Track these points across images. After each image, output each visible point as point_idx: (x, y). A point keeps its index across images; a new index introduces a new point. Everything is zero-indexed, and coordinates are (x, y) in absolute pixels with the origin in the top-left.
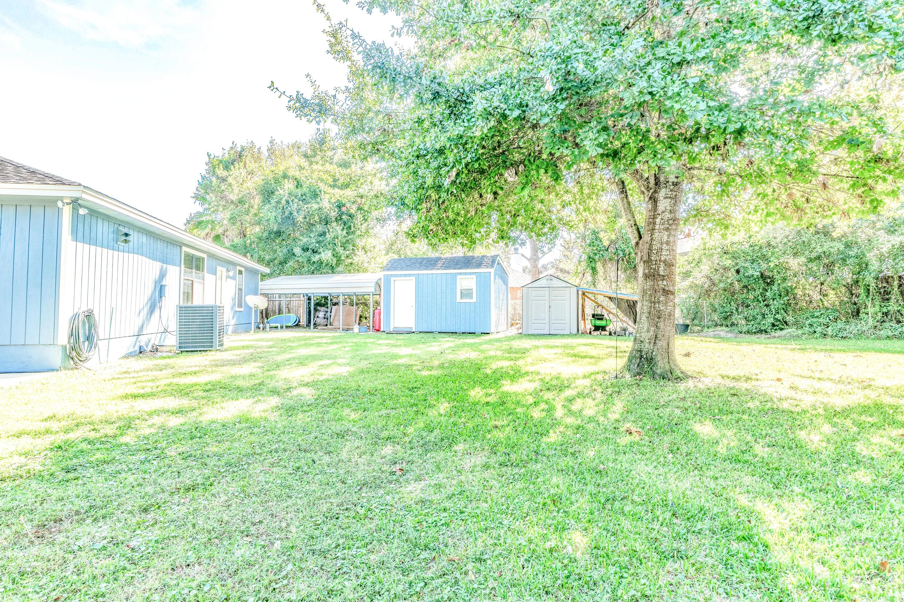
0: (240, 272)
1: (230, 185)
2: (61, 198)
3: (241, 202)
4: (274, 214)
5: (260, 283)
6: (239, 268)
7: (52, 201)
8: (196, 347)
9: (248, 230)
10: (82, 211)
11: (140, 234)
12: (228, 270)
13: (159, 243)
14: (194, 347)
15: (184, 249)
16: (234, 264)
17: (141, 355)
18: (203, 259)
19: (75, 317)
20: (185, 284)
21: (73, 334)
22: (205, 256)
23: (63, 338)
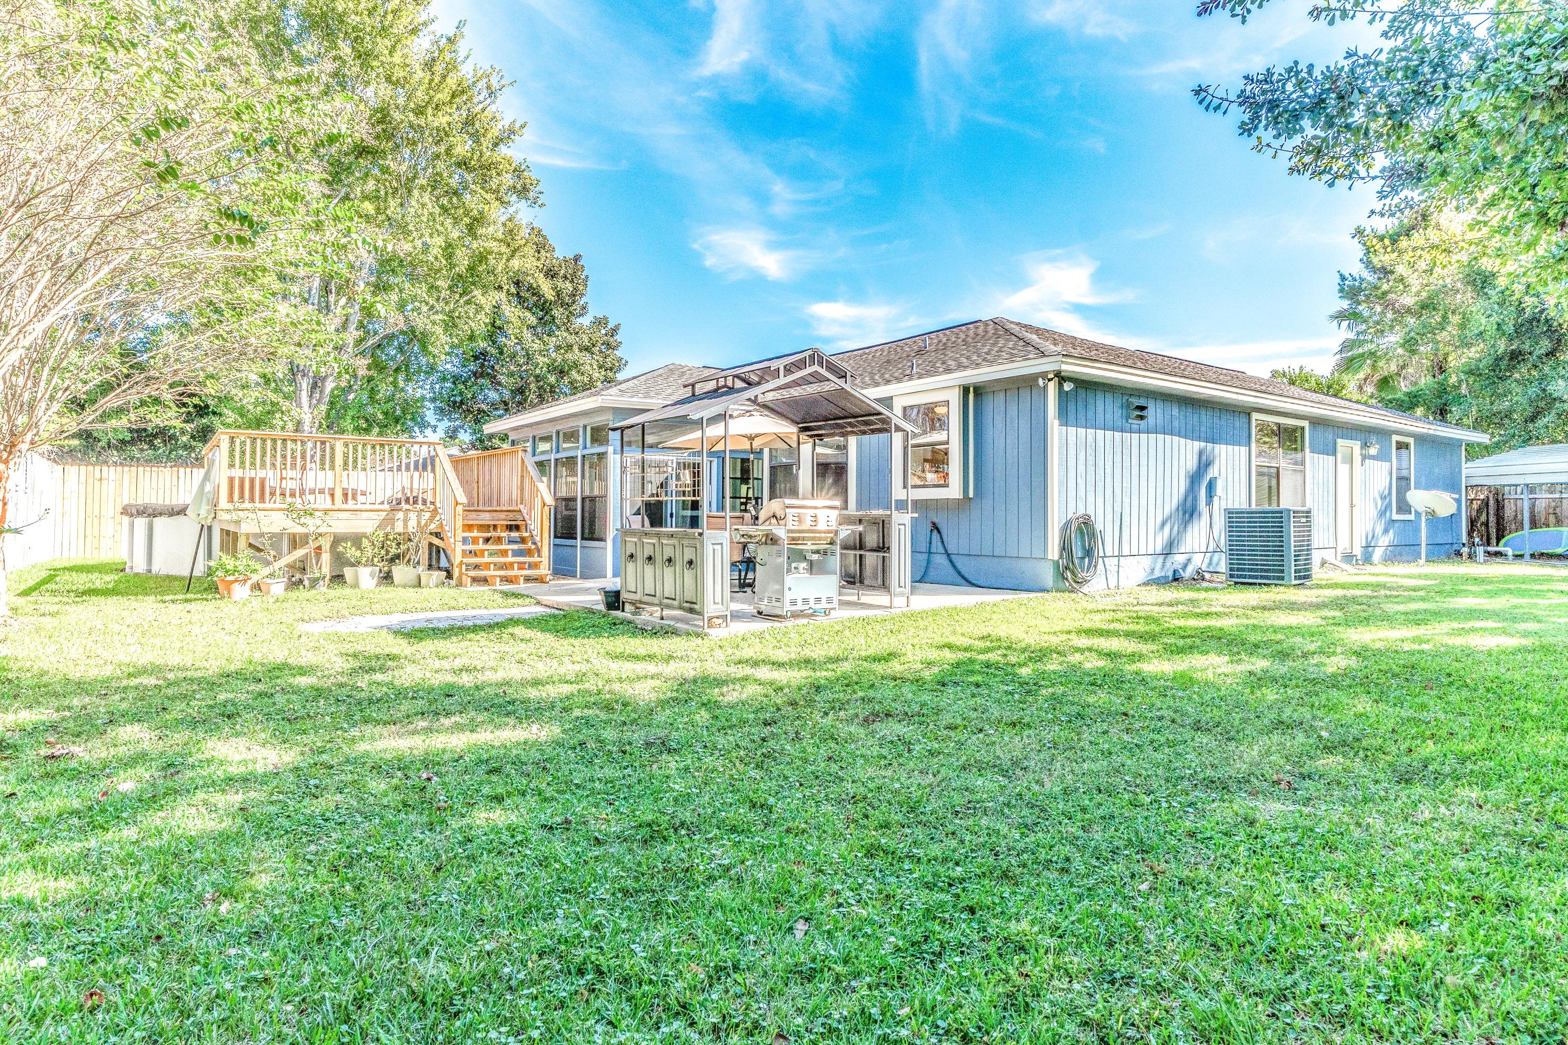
0: (1401, 446)
1: (1402, 280)
2: (1044, 375)
3: (1426, 306)
4: (1495, 319)
5: (1464, 466)
6: (1395, 438)
7: (1028, 383)
8: (1256, 577)
9: (1450, 359)
10: (1068, 387)
11: (1168, 404)
12: (1365, 445)
13: (1203, 412)
14: (1251, 577)
15: (1255, 416)
16: (1383, 433)
17: (1174, 584)
18: (1303, 428)
19: (1067, 525)
20: (1260, 474)
21: (1065, 547)
22: (1305, 424)
23: (1054, 552)
